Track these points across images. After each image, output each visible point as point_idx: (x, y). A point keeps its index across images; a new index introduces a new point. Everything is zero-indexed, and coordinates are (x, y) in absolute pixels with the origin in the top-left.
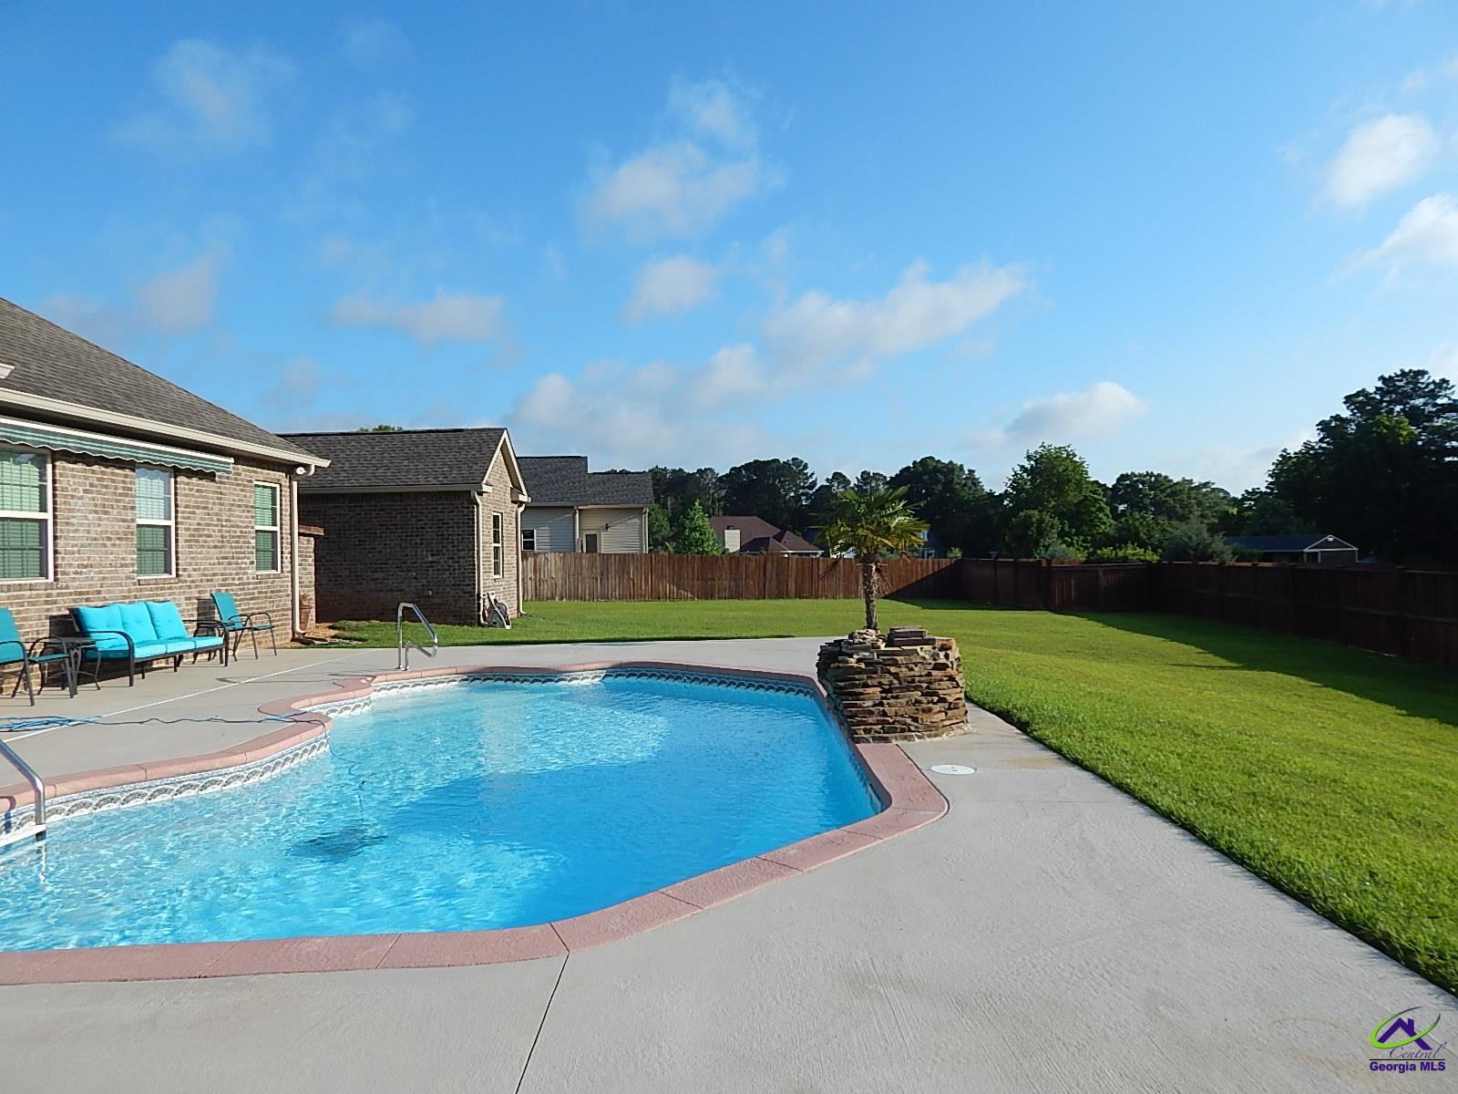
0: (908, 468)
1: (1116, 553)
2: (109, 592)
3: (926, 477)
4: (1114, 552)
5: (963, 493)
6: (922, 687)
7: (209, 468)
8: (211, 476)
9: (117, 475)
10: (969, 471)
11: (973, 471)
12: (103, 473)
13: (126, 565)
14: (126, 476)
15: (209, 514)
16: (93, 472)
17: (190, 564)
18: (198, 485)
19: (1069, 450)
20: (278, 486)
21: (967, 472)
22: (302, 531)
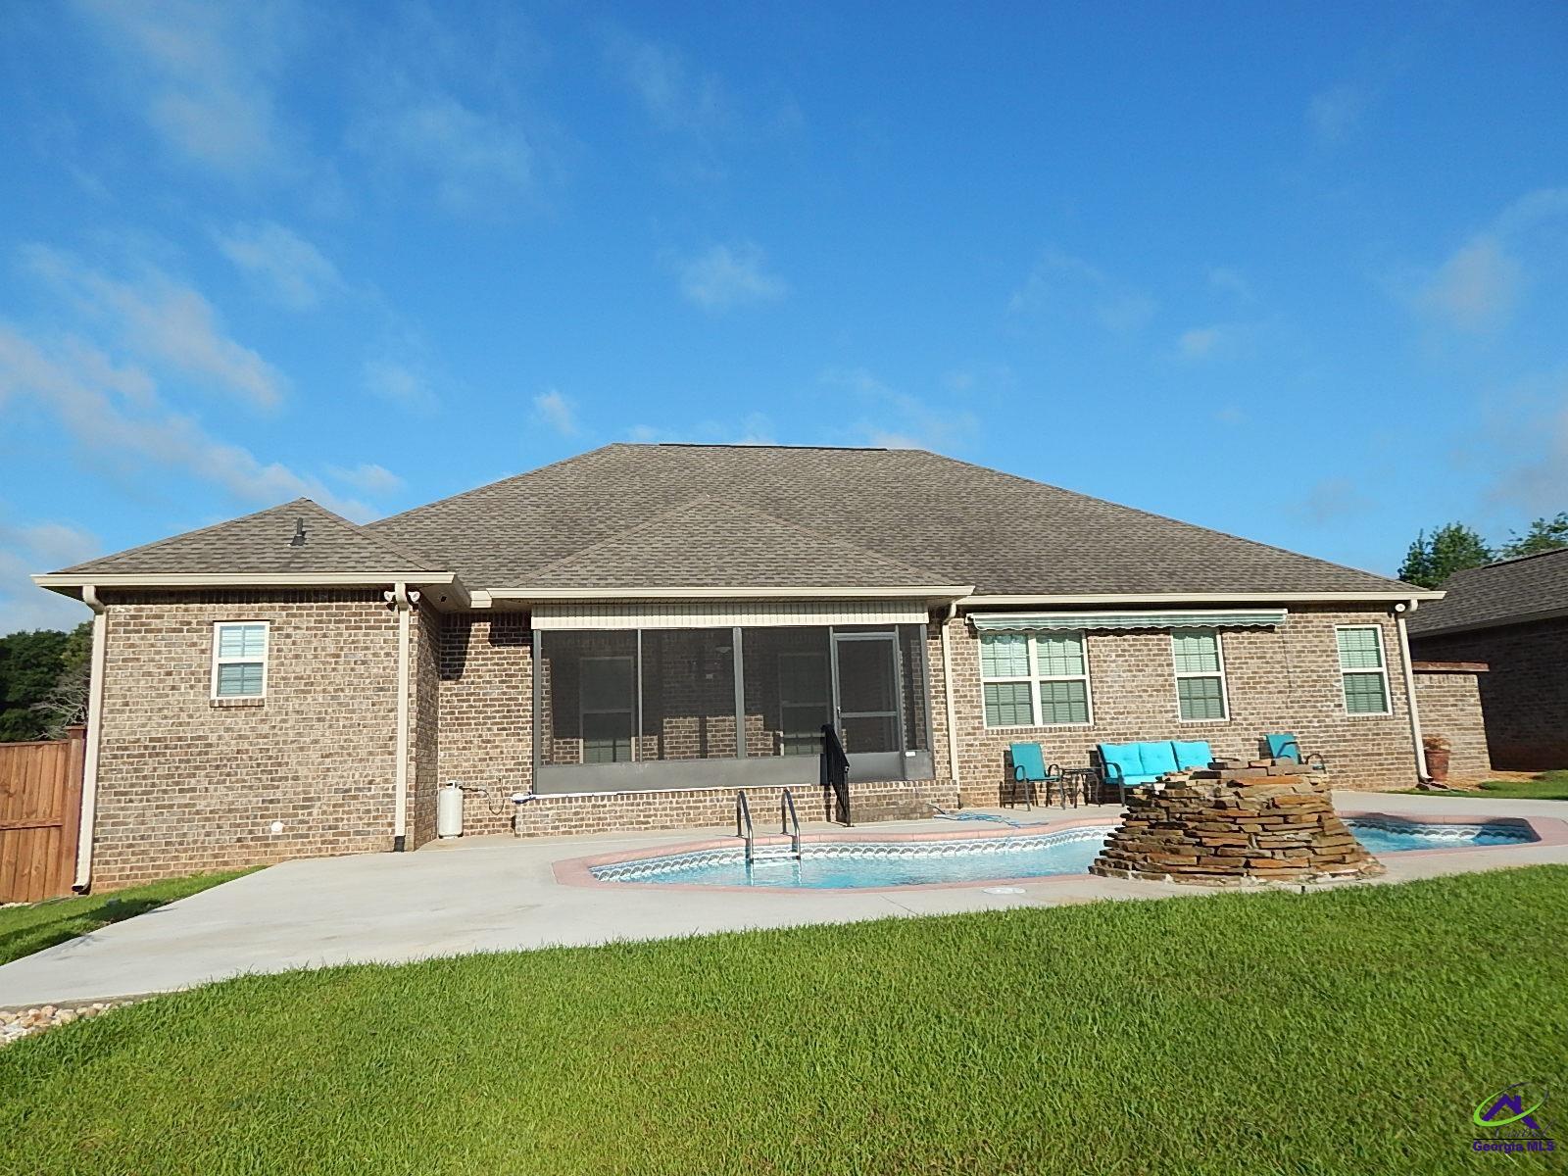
2: (1147, 733)
6: (1186, 826)
7: (1265, 621)
8: (1270, 629)
9: (1150, 640)
12: (1134, 640)
13: (1166, 712)
14: (1161, 640)
15: (1267, 663)
16: (1125, 640)
17: (1246, 709)
18: (1250, 638)
20: (1379, 627)
22: (1416, 669)
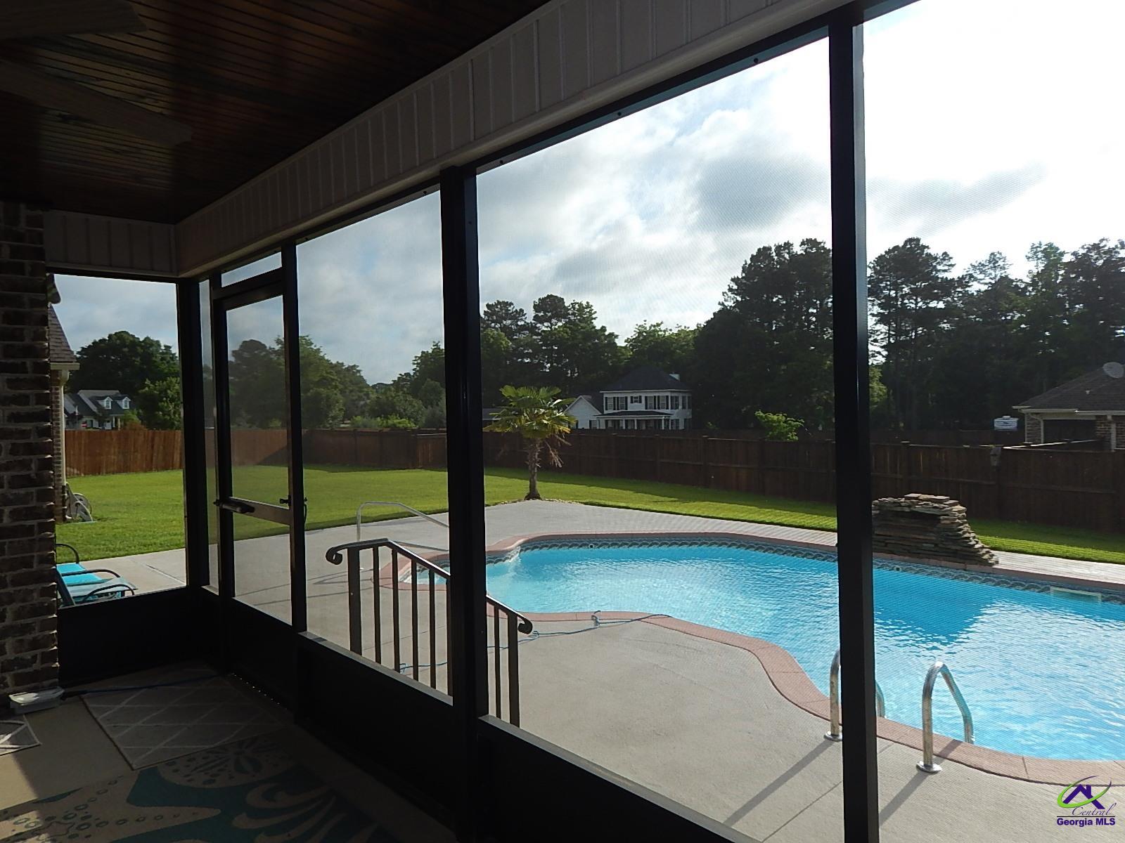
0: (104, 340)
1: (387, 422)
3: (126, 350)
4: (385, 422)
5: (163, 367)
10: (165, 346)
11: (170, 347)
19: (307, 338)
21: (163, 348)
